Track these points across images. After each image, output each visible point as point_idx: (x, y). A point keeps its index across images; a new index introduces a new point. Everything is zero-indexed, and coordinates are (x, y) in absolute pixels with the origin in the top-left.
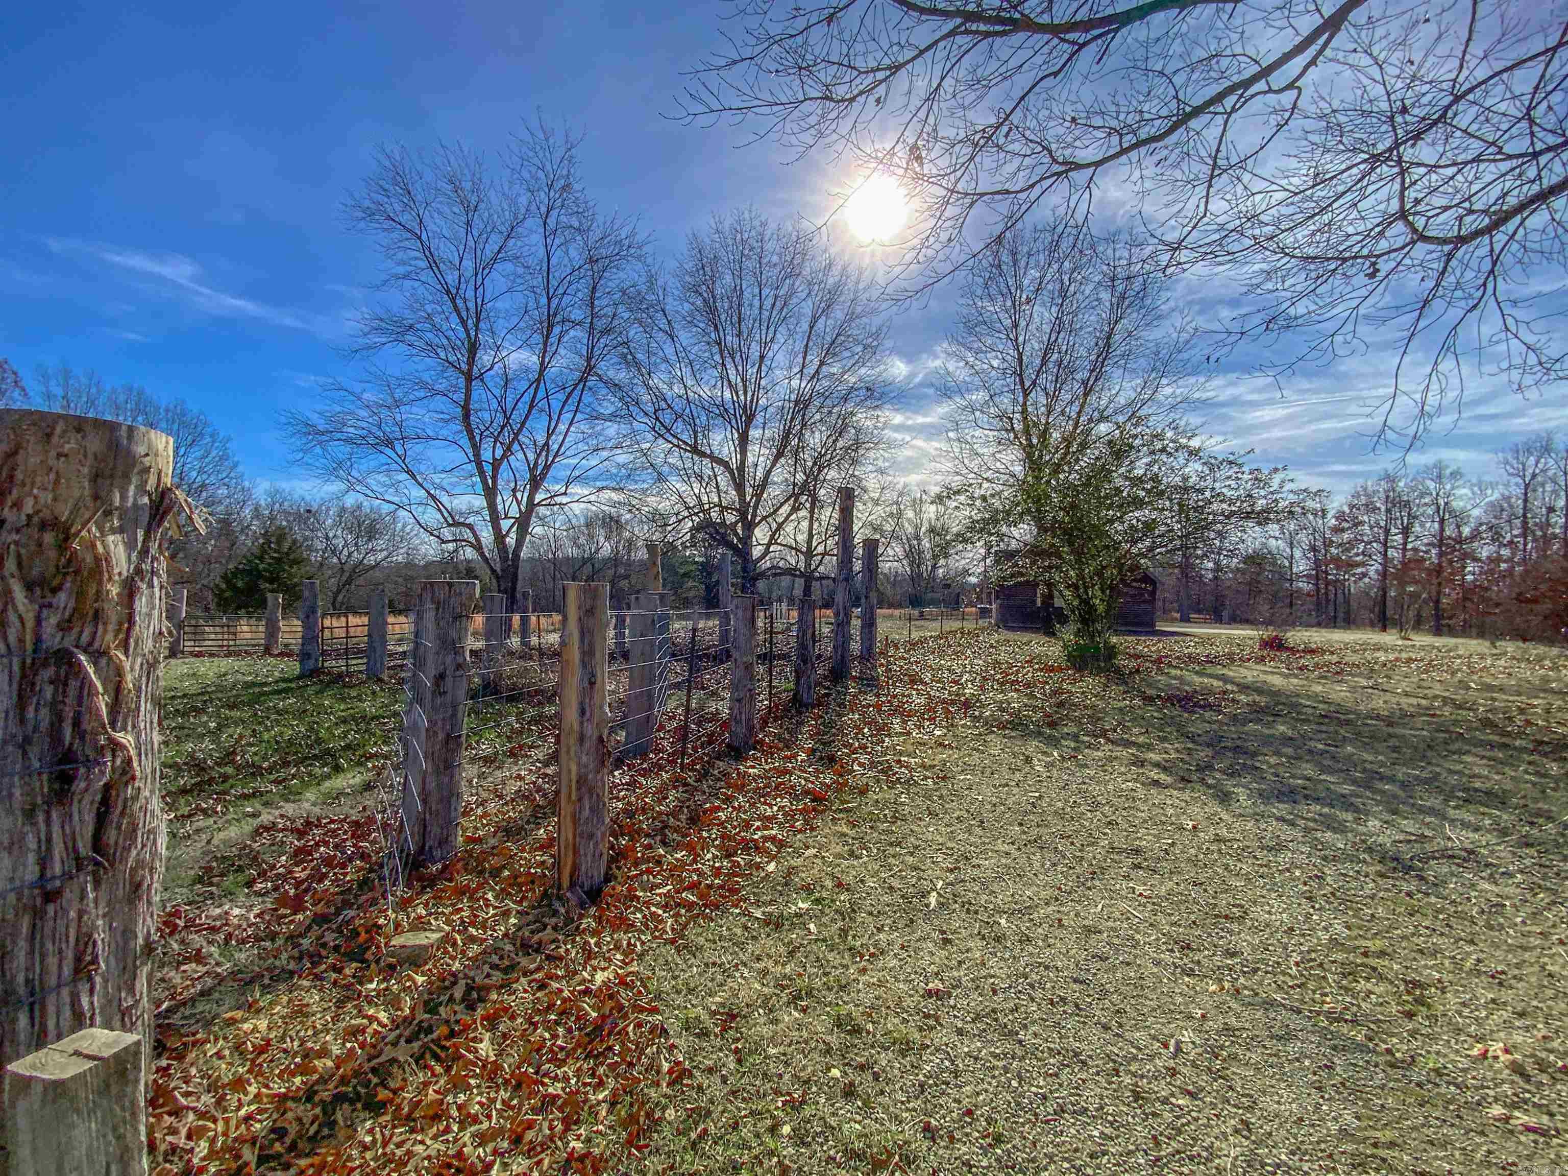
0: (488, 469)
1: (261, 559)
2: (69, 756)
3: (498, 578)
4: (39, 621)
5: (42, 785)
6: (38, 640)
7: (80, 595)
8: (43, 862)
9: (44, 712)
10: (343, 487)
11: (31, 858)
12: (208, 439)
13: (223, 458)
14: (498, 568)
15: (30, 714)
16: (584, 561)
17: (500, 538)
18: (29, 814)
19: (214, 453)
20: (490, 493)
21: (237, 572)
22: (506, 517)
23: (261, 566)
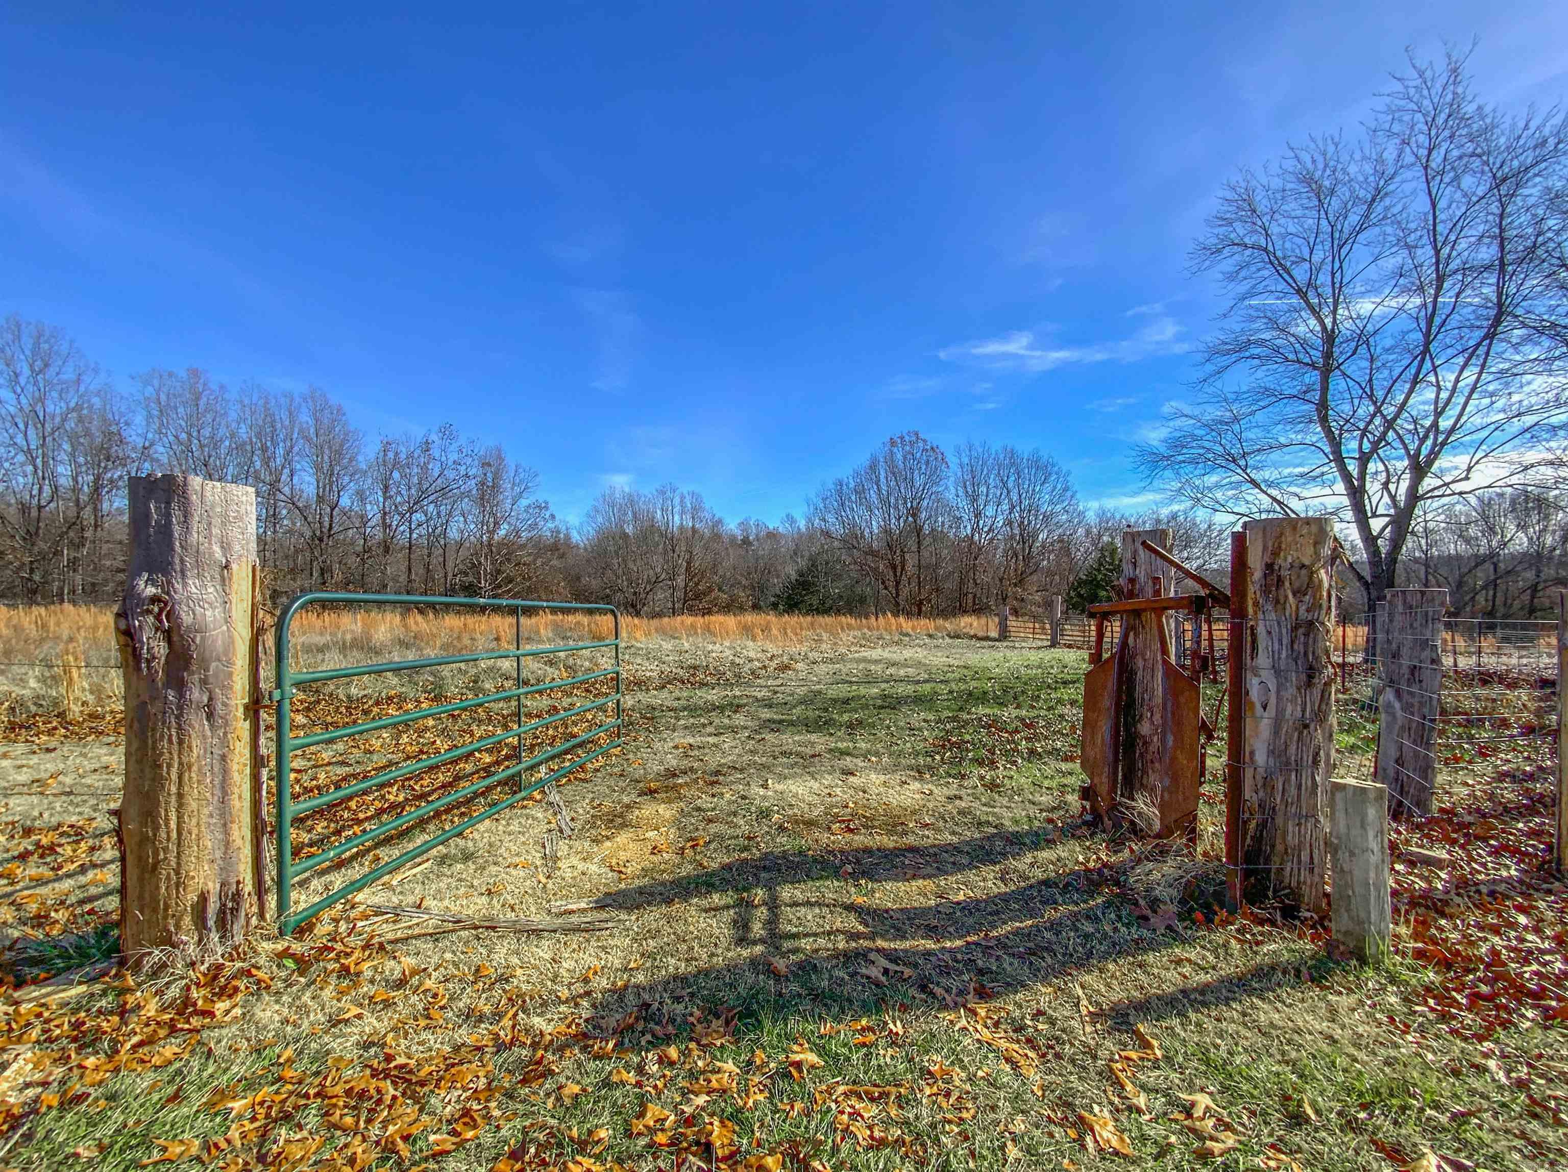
0: (1353, 467)
1: (1099, 570)
2: (1311, 668)
3: (1366, 584)
4: (1297, 608)
5: (1304, 677)
6: (1297, 615)
7: (1314, 597)
8: (1304, 711)
9: (1301, 646)
10: (1189, 504)
11: (1299, 708)
12: (1054, 477)
13: (1066, 489)
14: (1367, 573)
15: (1296, 647)
16: (1479, 561)
17: (1370, 539)
18: (1299, 689)
19: (1059, 486)
20: (1357, 493)
21: (1081, 583)
22: (1375, 515)
23: (1100, 577)
